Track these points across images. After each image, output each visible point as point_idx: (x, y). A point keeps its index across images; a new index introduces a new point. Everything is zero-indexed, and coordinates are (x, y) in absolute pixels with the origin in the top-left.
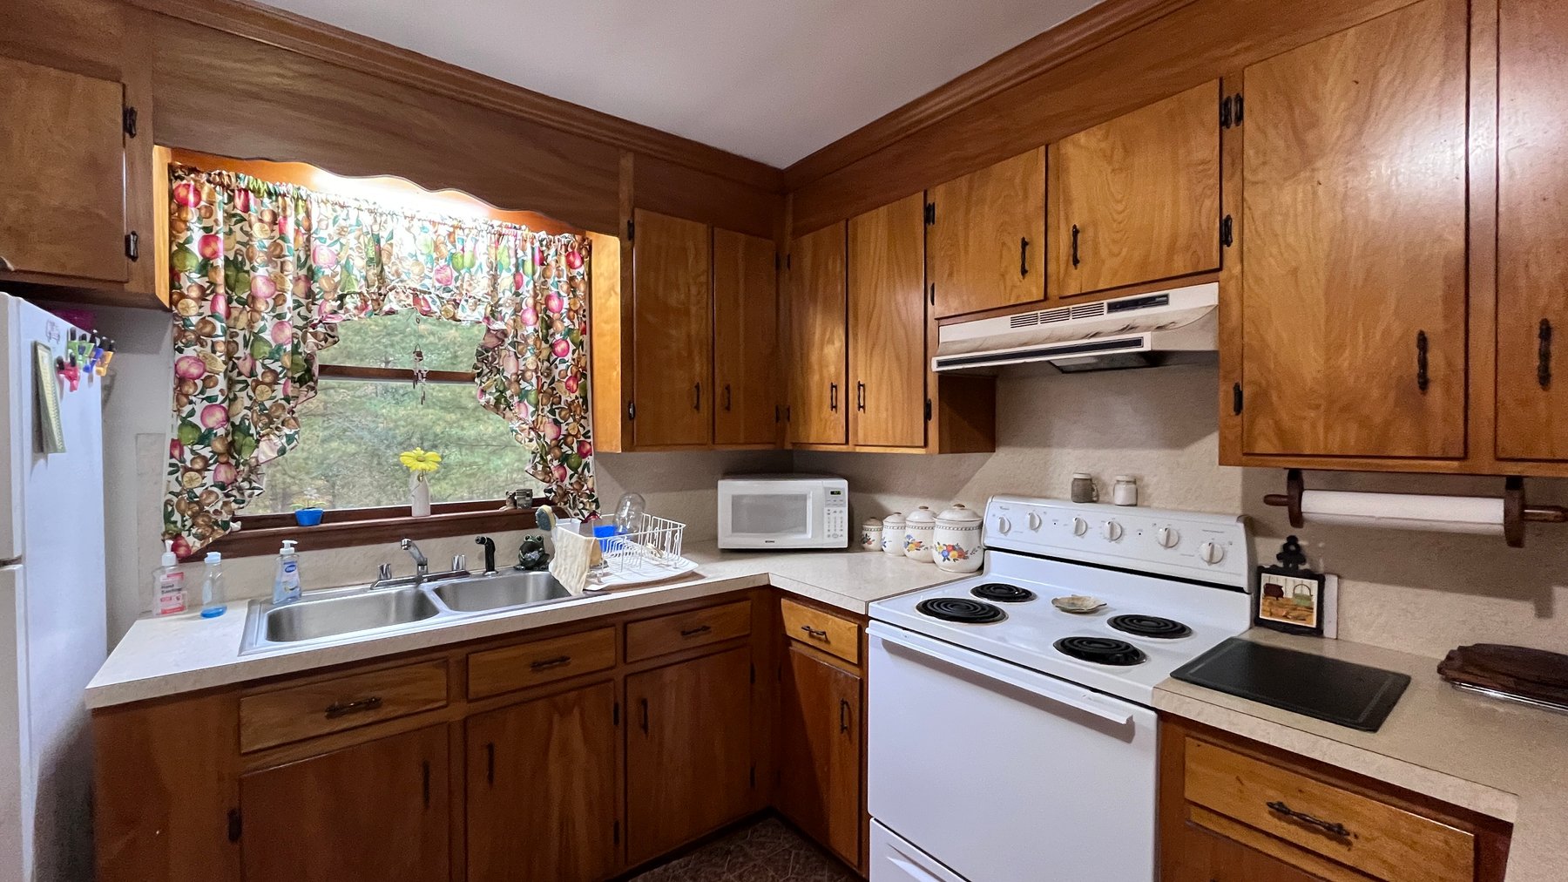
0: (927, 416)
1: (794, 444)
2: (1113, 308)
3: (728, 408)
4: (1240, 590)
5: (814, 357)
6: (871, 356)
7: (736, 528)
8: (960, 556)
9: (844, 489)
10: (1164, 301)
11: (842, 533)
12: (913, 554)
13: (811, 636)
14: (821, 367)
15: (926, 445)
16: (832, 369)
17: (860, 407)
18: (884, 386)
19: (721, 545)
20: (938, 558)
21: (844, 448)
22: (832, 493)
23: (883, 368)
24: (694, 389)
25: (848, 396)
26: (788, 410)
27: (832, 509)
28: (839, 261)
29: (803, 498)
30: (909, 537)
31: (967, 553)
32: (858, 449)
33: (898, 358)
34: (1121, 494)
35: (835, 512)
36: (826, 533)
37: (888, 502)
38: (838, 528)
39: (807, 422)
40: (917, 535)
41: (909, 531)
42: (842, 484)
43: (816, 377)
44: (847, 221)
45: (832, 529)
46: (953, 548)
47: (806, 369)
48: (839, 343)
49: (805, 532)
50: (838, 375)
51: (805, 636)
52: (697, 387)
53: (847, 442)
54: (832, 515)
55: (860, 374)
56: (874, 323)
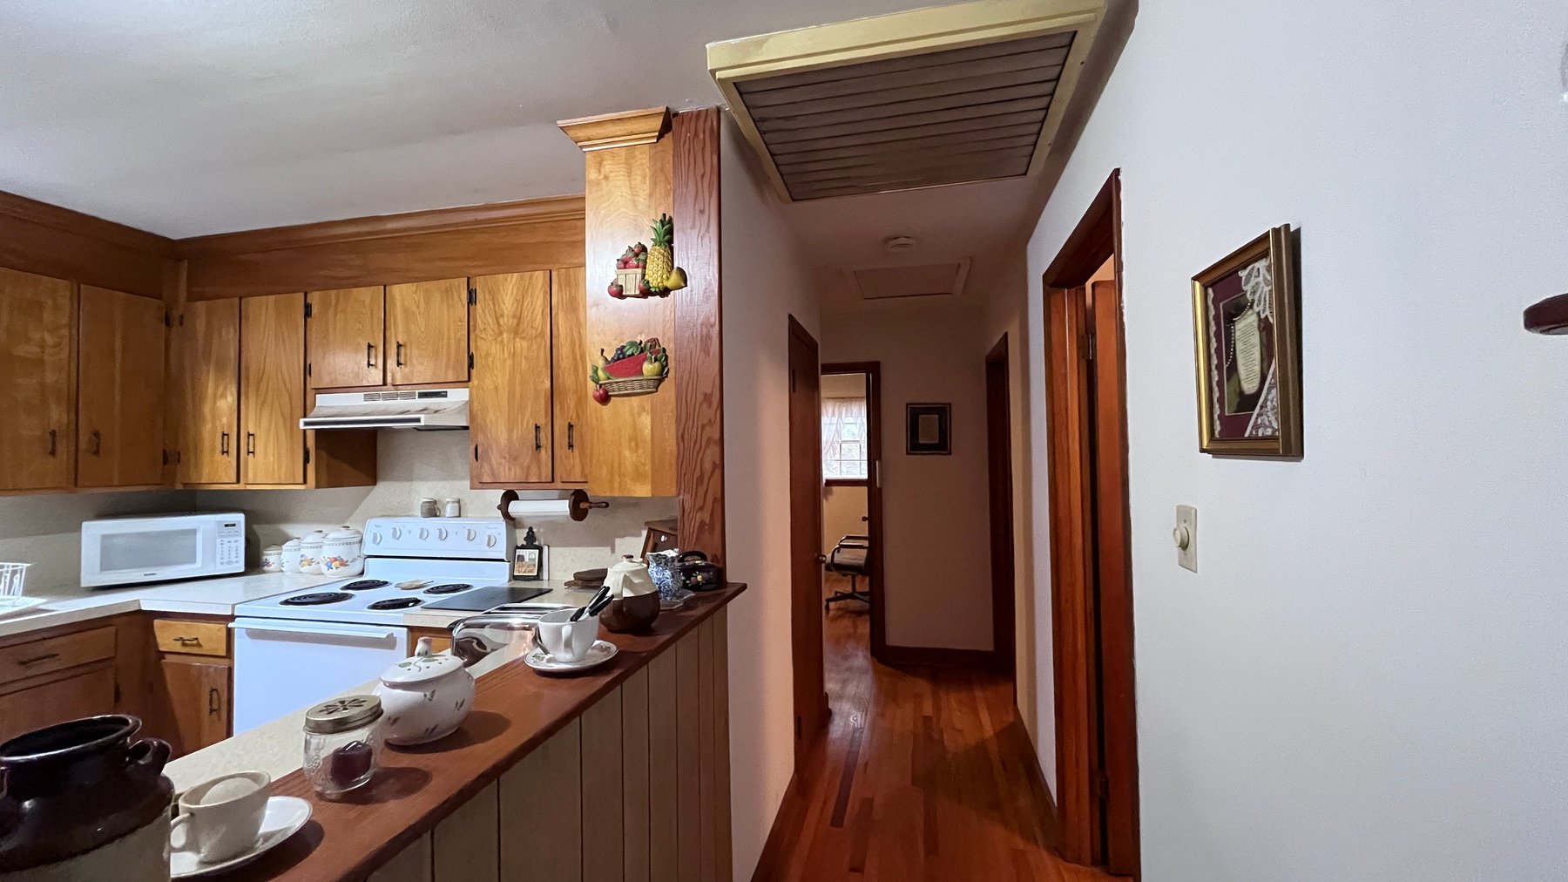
0: (306, 460)
1: (185, 484)
2: (422, 395)
3: (97, 453)
4: (502, 560)
5: (207, 409)
6: (261, 413)
7: (105, 566)
8: (341, 565)
9: (239, 522)
10: (444, 395)
11: (237, 559)
12: (306, 569)
13: (184, 645)
14: (213, 417)
15: (305, 482)
16: (225, 420)
17: (249, 452)
18: (272, 435)
19: (85, 583)
20: (324, 569)
21: (236, 487)
22: (226, 526)
23: (270, 425)
24: (48, 436)
25: (239, 444)
26: (179, 453)
27: (226, 540)
28: (232, 330)
29: (194, 532)
30: (302, 556)
31: (347, 561)
32: (249, 487)
33: (283, 416)
34: (450, 510)
35: (230, 542)
36: (219, 561)
37: (290, 529)
38: (233, 555)
39: (198, 465)
40: (309, 554)
41: (303, 551)
42: (239, 518)
43: (208, 426)
44: (241, 298)
45: (226, 557)
46: (336, 560)
47: (198, 418)
48: (231, 398)
49: (194, 561)
50: (230, 427)
51: (178, 647)
52: (53, 434)
53: (238, 481)
54: (226, 545)
55: (250, 425)
56: (263, 385)
